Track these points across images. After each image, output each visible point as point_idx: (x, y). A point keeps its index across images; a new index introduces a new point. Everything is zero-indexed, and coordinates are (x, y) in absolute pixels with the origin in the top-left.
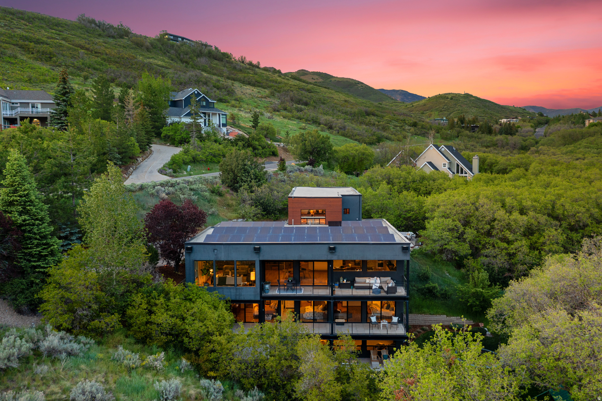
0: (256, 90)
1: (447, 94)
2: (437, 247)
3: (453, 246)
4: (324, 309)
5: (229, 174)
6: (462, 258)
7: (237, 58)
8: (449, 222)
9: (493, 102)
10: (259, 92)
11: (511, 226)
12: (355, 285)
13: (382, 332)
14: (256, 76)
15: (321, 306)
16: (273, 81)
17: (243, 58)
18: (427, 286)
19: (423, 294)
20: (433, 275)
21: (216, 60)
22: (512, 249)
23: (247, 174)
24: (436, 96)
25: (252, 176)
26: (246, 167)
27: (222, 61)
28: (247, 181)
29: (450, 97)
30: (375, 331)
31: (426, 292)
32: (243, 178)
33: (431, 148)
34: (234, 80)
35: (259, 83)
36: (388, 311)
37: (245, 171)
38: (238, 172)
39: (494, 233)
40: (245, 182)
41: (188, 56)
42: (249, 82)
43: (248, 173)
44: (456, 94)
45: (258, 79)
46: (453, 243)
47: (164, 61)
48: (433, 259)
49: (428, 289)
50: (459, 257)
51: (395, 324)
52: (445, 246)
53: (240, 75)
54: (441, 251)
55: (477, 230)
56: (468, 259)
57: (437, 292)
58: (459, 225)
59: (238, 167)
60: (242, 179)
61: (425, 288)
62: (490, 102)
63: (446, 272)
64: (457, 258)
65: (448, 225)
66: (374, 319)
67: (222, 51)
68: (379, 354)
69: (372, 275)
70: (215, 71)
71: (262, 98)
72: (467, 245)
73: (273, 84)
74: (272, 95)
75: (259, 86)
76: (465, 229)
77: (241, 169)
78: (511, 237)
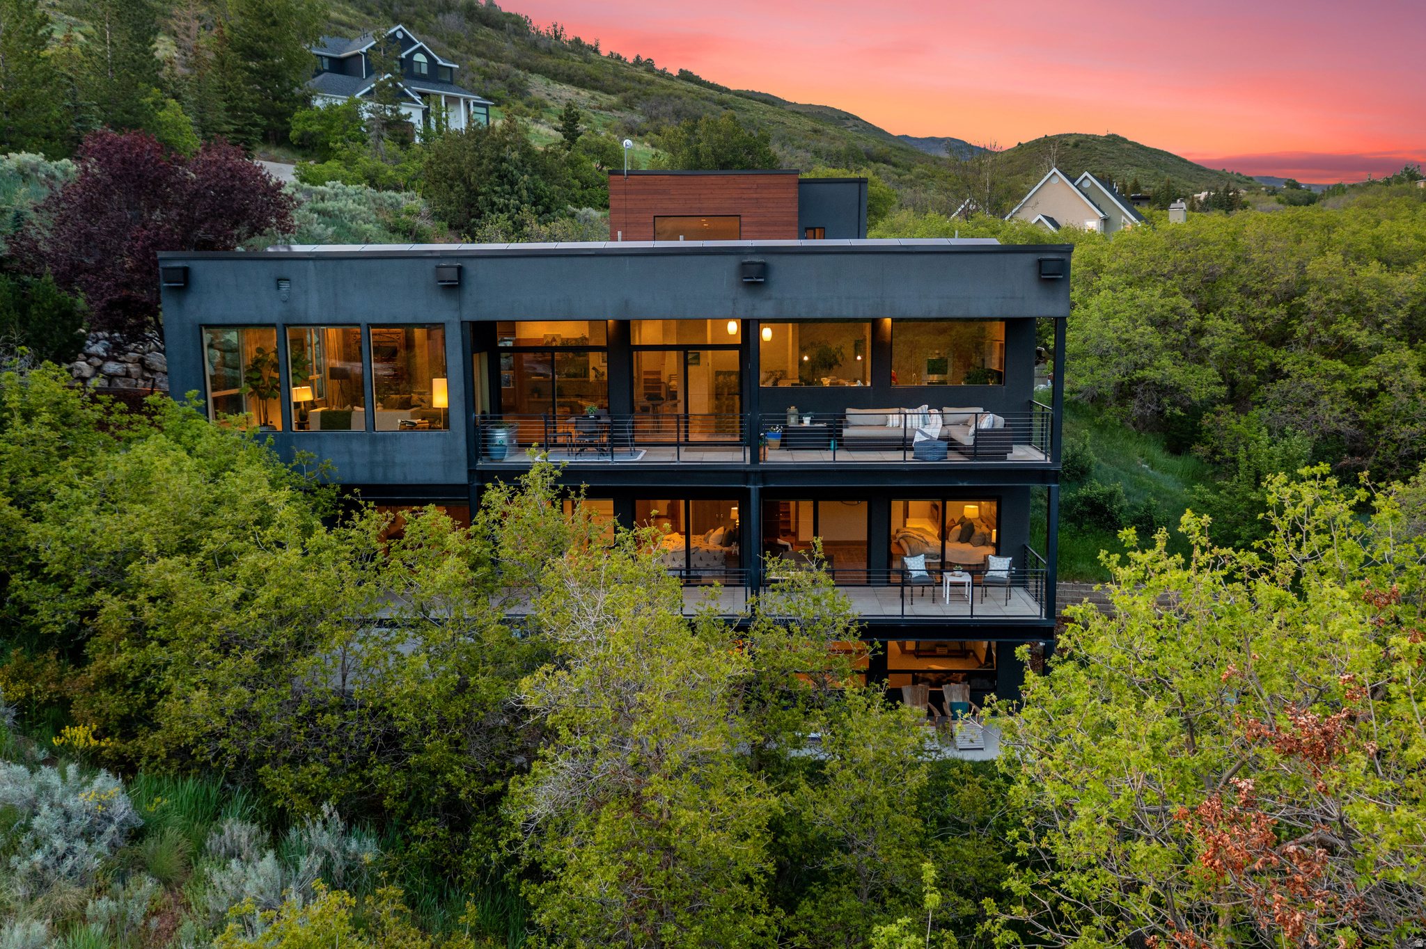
0: (585, 94)
1: (1065, 136)
2: (1112, 376)
3: (1168, 369)
4: (728, 539)
5: (451, 187)
6: (1195, 412)
7: (543, 30)
8: (1153, 298)
9: (1176, 157)
10: (593, 98)
11: (1363, 301)
12: (847, 432)
13: (948, 607)
14: (588, 67)
15: (720, 531)
16: (632, 79)
17: (558, 28)
18: (1083, 492)
19: (1072, 519)
20: (1099, 467)
21: (487, 25)
22: (1364, 379)
23: (507, 187)
24: (1038, 141)
25: (525, 193)
26: (505, 165)
27: (502, 29)
28: (507, 206)
29: (1072, 141)
30: (922, 609)
31: (1082, 513)
32: (495, 199)
33: (1055, 181)
34: (532, 70)
35: (596, 80)
36: (967, 547)
37: (501, 177)
38: (481, 182)
39: (1301, 331)
40: (502, 212)
41: (412, 9)
42: (568, 76)
43: (512, 183)
44: (1087, 136)
45: (595, 73)
46: (1165, 361)
47: (347, 14)
48: (1098, 420)
49: (1088, 501)
50: (1184, 410)
51: (997, 583)
52: (1140, 374)
53: (547, 61)
54: (1125, 392)
55: (1245, 319)
56: (1218, 414)
57: (1121, 510)
58: (1186, 304)
59: (480, 165)
60: (493, 204)
61: (1079, 499)
62: (1169, 155)
63: (1139, 460)
64: (1178, 411)
65: (1150, 307)
66: (916, 565)
67: (505, 10)
68: (936, 700)
69: (909, 399)
70: (481, 48)
71: (600, 109)
72: (1210, 370)
73: (633, 85)
74: (629, 105)
75: (595, 88)
76: (1202, 319)
77: (491, 173)
78: (1363, 338)
